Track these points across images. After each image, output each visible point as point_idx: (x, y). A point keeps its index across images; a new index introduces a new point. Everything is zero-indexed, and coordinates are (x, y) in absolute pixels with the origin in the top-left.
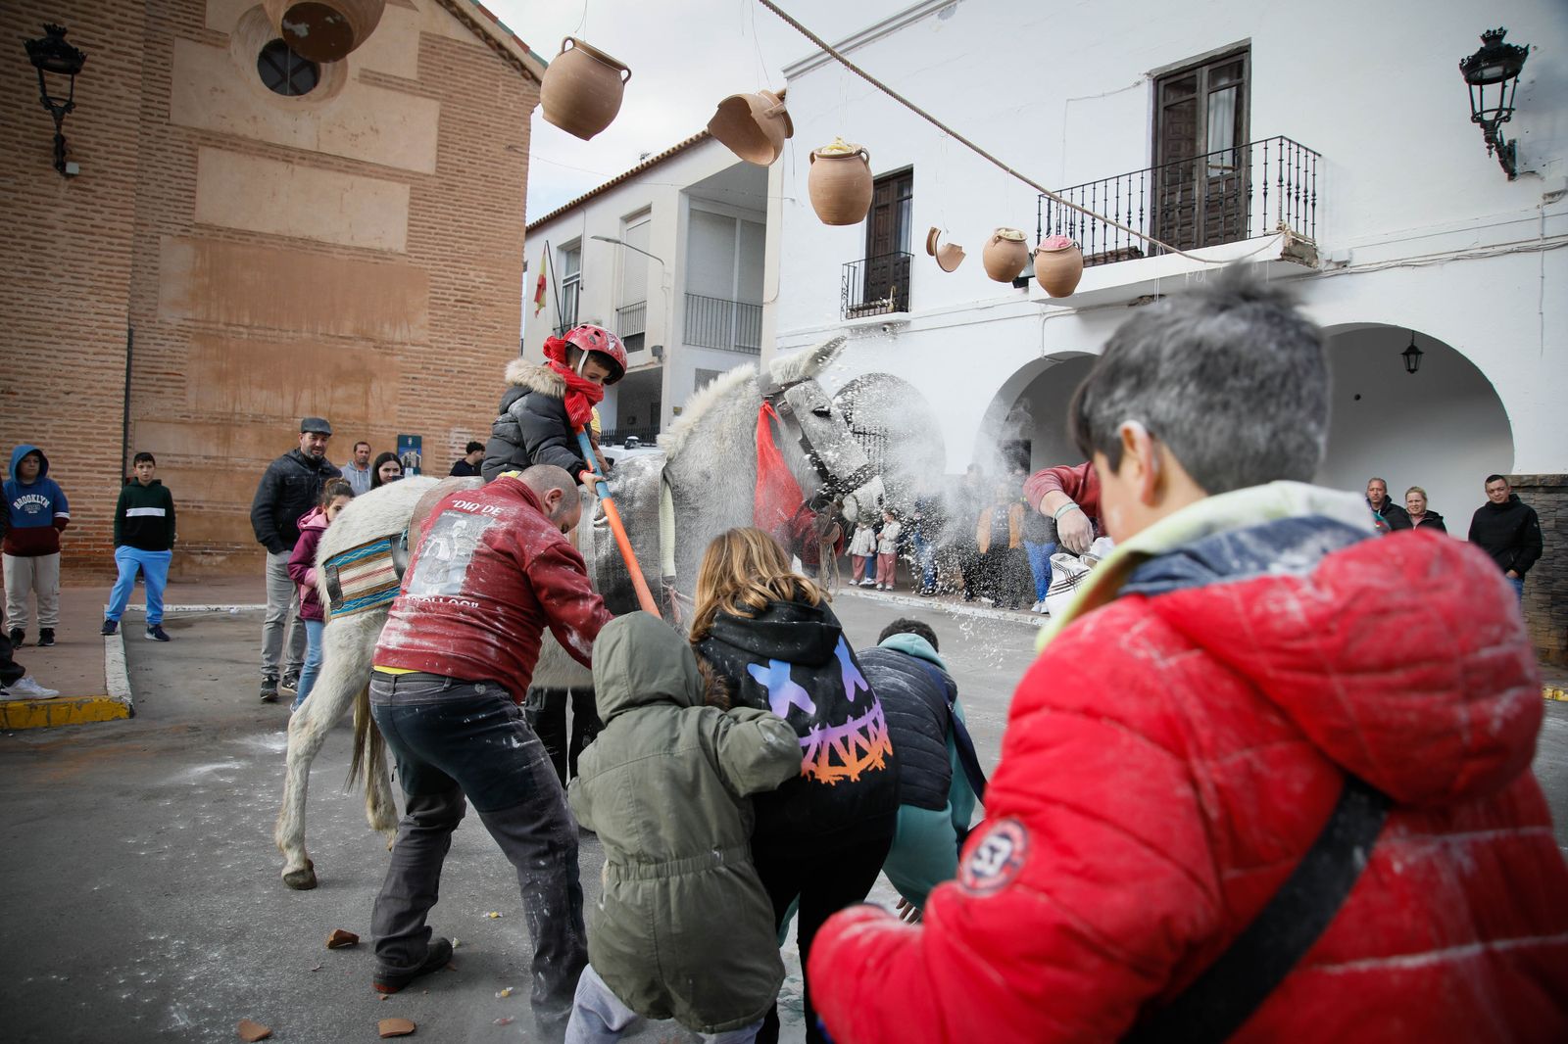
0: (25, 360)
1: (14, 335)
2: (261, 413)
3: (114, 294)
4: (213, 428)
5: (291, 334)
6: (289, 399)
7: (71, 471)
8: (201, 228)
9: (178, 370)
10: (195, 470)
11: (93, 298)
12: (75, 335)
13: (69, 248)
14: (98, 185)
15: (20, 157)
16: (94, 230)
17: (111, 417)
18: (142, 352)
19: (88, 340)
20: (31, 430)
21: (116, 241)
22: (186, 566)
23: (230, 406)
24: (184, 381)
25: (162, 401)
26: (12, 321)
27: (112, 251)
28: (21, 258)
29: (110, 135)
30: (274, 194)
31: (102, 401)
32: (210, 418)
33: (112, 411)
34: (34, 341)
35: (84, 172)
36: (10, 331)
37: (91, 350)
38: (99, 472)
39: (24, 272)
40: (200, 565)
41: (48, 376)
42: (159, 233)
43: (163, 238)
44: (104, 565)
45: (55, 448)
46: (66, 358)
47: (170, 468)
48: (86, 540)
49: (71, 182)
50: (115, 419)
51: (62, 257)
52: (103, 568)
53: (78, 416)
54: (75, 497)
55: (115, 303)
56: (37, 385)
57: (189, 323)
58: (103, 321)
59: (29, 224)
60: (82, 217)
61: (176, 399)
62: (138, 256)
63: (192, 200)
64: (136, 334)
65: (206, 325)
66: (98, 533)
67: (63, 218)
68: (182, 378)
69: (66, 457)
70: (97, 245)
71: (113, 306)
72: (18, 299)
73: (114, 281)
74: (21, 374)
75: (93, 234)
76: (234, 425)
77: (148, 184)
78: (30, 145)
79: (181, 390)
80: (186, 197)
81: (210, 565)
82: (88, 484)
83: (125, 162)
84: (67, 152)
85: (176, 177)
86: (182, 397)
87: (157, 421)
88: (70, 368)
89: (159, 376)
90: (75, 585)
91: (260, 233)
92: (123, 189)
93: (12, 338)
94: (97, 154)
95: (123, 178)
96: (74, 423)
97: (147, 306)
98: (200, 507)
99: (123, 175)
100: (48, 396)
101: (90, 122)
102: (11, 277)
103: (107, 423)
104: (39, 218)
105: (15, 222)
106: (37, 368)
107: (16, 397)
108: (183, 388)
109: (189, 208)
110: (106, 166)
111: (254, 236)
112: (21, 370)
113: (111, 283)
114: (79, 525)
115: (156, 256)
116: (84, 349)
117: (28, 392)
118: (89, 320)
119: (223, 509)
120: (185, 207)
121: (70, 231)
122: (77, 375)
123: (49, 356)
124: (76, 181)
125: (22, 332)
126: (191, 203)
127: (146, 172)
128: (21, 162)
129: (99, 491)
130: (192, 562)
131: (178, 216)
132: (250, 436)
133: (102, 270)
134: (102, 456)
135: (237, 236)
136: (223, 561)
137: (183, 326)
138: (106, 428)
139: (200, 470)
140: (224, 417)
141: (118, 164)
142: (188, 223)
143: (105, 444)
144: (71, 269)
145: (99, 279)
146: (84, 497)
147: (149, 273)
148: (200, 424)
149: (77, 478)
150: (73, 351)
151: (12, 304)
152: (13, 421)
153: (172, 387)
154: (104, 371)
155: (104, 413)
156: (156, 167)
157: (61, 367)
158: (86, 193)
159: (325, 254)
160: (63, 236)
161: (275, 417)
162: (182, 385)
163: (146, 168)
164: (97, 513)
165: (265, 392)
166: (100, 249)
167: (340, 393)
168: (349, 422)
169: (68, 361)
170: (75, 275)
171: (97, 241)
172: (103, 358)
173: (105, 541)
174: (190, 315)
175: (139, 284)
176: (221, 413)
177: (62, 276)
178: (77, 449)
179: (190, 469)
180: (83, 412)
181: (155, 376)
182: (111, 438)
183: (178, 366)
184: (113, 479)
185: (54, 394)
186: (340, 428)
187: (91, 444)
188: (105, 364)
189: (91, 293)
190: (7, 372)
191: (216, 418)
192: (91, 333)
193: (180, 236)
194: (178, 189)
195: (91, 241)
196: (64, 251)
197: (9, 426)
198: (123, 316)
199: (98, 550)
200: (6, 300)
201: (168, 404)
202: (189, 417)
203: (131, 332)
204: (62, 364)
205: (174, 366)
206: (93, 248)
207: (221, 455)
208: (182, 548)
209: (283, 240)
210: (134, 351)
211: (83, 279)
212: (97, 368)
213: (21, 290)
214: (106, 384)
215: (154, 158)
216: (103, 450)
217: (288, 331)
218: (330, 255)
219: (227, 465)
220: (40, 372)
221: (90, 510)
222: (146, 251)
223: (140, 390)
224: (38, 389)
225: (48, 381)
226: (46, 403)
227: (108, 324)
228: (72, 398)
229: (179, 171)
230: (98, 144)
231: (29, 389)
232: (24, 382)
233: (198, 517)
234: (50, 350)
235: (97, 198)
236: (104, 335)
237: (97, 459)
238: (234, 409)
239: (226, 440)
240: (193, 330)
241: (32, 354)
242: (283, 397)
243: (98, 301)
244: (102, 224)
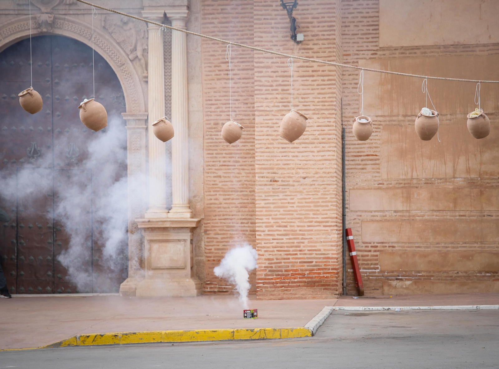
0: (281, 160)
1: (275, 146)
2: (431, 177)
3: (326, 112)
4: (399, 191)
5: (449, 117)
6: (450, 165)
7: (309, 226)
8: (384, 50)
9: (375, 151)
10: (388, 221)
11: (315, 117)
12: (307, 141)
13: (302, 87)
14: (314, 44)
15: (273, 37)
16: (314, 73)
17: (329, 191)
18: (351, 142)
19: (313, 143)
20: (286, 203)
21: (326, 78)
22: (386, 288)
23: (410, 175)
24: (378, 159)
25: (366, 175)
26: (274, 137)
27: (324, 85)
28: (276, 98)
29: (320, 11)
30: (431, 16)
31: (323, 181)
32: (397, 184)
33: (329, 187)
34: (285, 148)
35: (307, 38)
36: (273, 144)
37: (315, 150)
38: (324, 226)
39: (278, 106)
40: (395, 287)
41: (293, 169)
42: (357, 59)
43: (360, 62)
44: (329, 285)
45: (299, 212)
46: (303, 156)
47: (372, 221)
48: (319, 269)
49: (300, 46)
50: (331, 192)
51: (298, 94)
52: (329, 287)
53: (311, 192)
54: (311, 242)
55: (328, 118)
56: (288, 175)
57: (379, 119)
58: (322, 130)
59: (280, 76)
60: (307, 67)
61: (374, 172)
62: (345, 77)
63: (377, 32)
64: (347, 130)
65: (391, 119)
66: (325, 265)
67: (297, 69)
68: (377, 157)
69: (305, 218)
70: (316, 83)
71: (326, 120)
72: (276, 123)
73: (326, 104)
74: (280, 169)
75: (313, 76)
76: (412, 187)
77: (349, 26)
78: (278, 28)
79: (377, 166)
80: (373, 30)
81: (402, 287)
82: (318, 234)
83: (328, 26)
84: (297, 27)
85: (366, 17)
86: (378, 170)
87: (364, 189)
88: (305, 162)
89: (362, 158)
90: (314, 298)
91: (423, 46)
92: (328, 44)
93: (274, 148)
94: (313, 25)
95: (328, 37)
96: (309, 197)
97: (353, 111)
98: (393, 247)
99: (328, 35)
100: (294, 181)
101: (308, 5)
102: (272, 111)
103: (327, 194)
104: (284, 72)
105: (272, 77)
106: (288, 164)
107: (278, 183)
108: (378, 164)
109: (375, 37)
110: (318, 31)
111: (419, 49)
112: (279, 166)
113: (325, 105)
114: (314, 260)
115: (357, 75)
116: (313, 149)
117: (284, 179)
118: (314, 131)
119: (409, 247)
120: (373, 38)
121: (301, 77)
122: (309, 166)
123: (294, 156)
124: (302, 45)
125: (279, 143)
126: (376, 34)
127: (347, 18)
128: (274, 39)
129: (325, 238)
130: (390, 285)
131: (369, 44)
132: (424, 194)
133: (319, 98)
134: (325, 216)
135: (408, 52)
136: (410, 285)
137: (376, 121)
138: (327, 198)
139: (392, 221)
140: (406, 182)
141: (324, 29)
142: (375, 48)
143: (327, 208)
144: (303, 100)
145: (318, 104)
146: (316, 242)
147: (353, 88)
148: (390, 188)
149: (312, 230)
150: (306, 152)
151: (273, 127)
152: (277, 198)
153: (371, 164)
154: (324, 162)
155: (325, 188)
156: (353, 13)
157: (300, 162)
158: (308, 51)
159: (470, 53)
160: (297, 81)
161: (441, 179)
162: (377, 162)
163: (347, 15)
164: (324, 252)
165: (433, 162)
166: (318, 85)
167: (487, 156)
168: (495, 177)
169: (303, 158)
170: (305, 104)
171: (315, 81)
172: (322, 154)
173: (329, 269)
174: (380, 113)
175: (347, 96)
176: (404, 180)
177: (298, 106)
178: (311, 213)
179: (386, 221)
180: (313, 189)
181: (360, 158)
182: (329, 204)
183: (374, 149)
184: (332, 230)
185: (298, 179)
186: (487, 183)
187: (319, 208)
188: (324, 158)
189: (314, 114)
190: (272, 169)
191: (400, 184)
192: (315, 139)
193: (370, 58)
194: (368, 26)
195: (312, 81)
196: (299, 89)
197: (275, 201)
198: (333, 126)
199: (325, 275)
200: (270, 125)
201: (369, 176)
202: (383, 184)
203: (343, 131)
204: (301, 160)
205: (371, 150)
206: (314, 85)
207: (405, 209)
208: (383, 276)
209: (440, 48)
210: (346, 142)
211: (309, 105)
212: (320, 160)
213: (277, 117)
214: (324, 170)
215: (351, 7)
216: (325, 212)
217: (447, 115)
218: (475, 53)
219: (410, 216)
220: (289, 166)
221: (320, 250)
222: (350, 73)
223: (351, 169)
224: (289, 177)
225: (294, 171)
226: (293, 186)
227: (325, 132)
228: (307, 181)
229: (368, 13)
230: (313, 18)
231: (284, 177)
232: (282, 174)
233: (392, 253)
234: (294, 152)
235: (314, 52)
236: (323, 139)
237: (322, 218)
238: (412, 176)
239: (408, 198)
240: (382, 123)
241: (285, 156)
242: (445, 164)
243: (318, 118)
244: (318, 68)
